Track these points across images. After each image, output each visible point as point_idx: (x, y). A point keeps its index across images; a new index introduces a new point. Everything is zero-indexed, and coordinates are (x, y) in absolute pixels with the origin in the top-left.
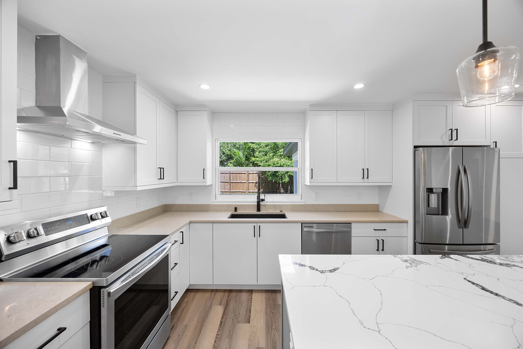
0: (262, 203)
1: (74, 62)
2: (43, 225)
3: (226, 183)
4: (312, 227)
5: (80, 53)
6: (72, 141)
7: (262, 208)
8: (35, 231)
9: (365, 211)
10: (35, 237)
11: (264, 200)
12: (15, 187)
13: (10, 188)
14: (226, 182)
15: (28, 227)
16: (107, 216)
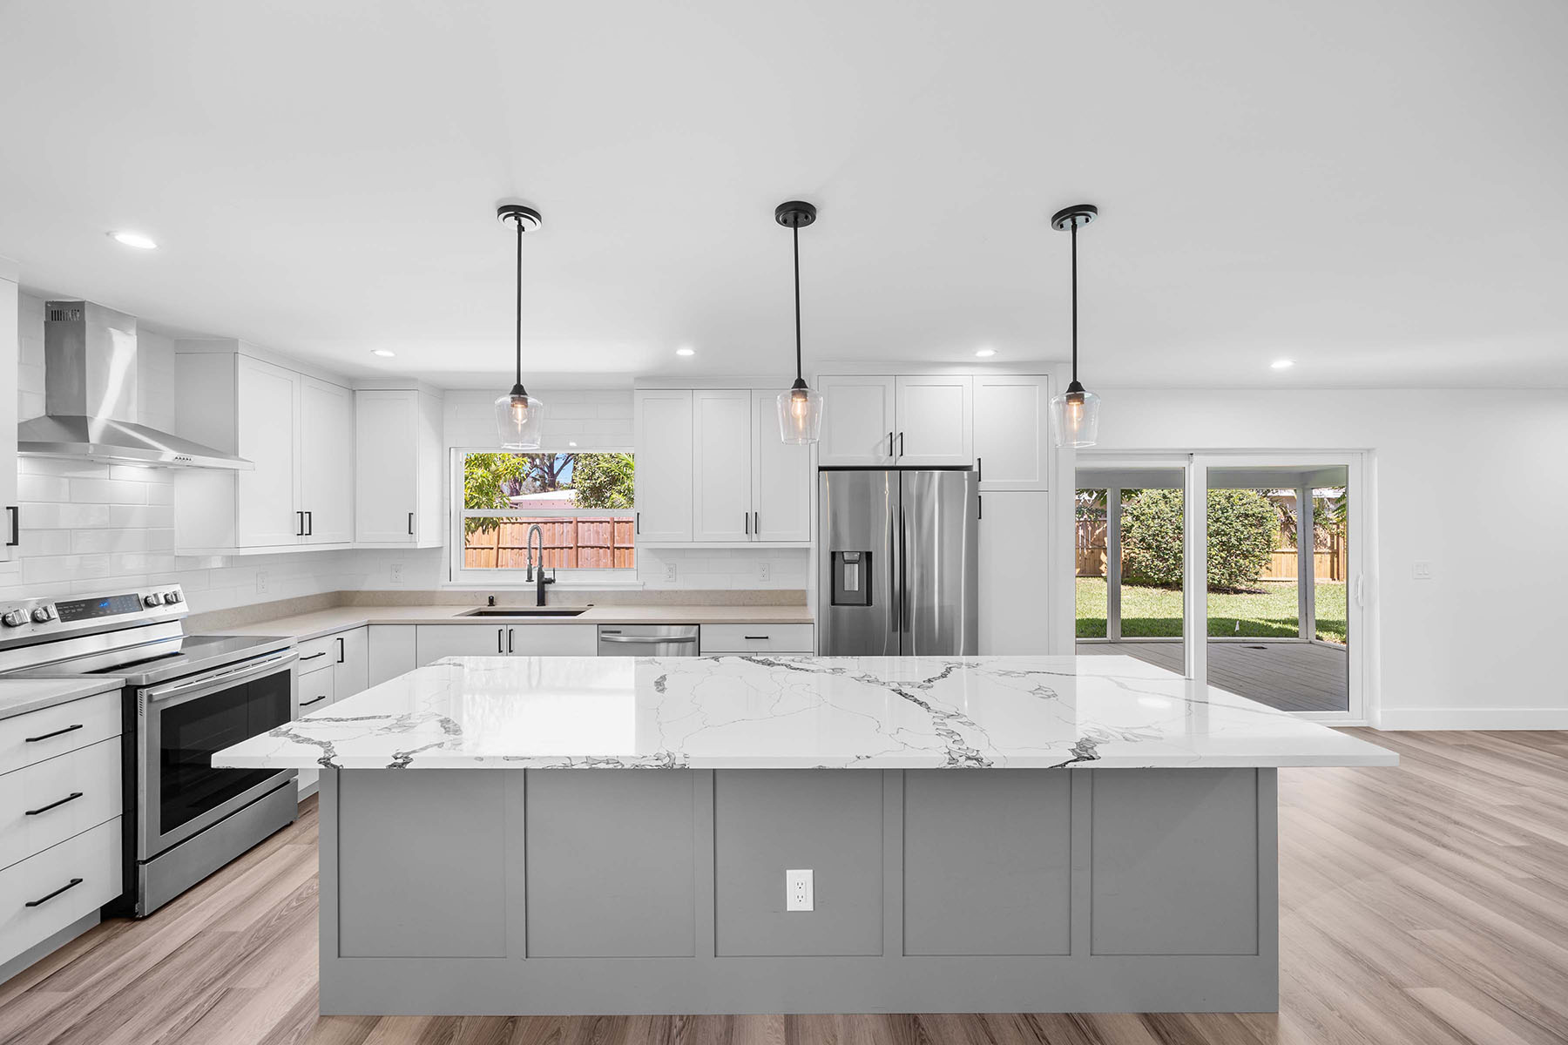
0: (548, 588)
1: (110, 338)
2: (57, 605)
3: (601, 551)
4: (619, 632)
5: (119, 318)
6: (112, 467)
7: (549, 597)
8: (44, 612)
9: (776, 605)
10: (43, 621)
11: (553, 581)
12: (15, 542)
13: (8, 544)
14: (601, 548)
15: (32, 606)
16: (177, 601)
